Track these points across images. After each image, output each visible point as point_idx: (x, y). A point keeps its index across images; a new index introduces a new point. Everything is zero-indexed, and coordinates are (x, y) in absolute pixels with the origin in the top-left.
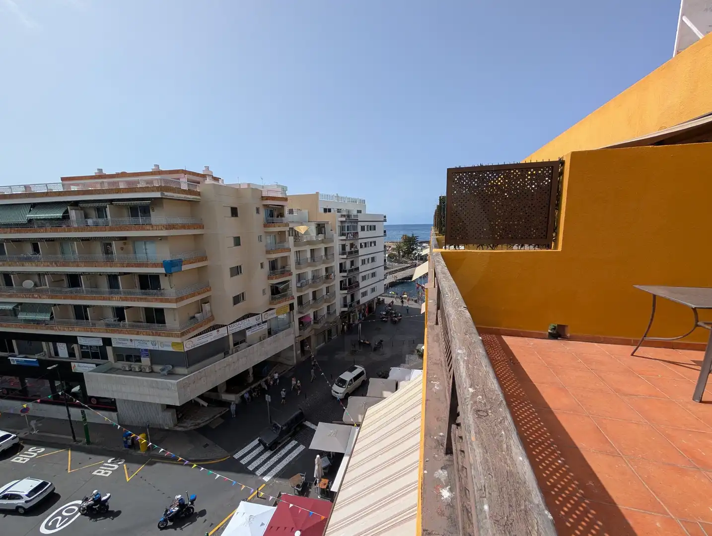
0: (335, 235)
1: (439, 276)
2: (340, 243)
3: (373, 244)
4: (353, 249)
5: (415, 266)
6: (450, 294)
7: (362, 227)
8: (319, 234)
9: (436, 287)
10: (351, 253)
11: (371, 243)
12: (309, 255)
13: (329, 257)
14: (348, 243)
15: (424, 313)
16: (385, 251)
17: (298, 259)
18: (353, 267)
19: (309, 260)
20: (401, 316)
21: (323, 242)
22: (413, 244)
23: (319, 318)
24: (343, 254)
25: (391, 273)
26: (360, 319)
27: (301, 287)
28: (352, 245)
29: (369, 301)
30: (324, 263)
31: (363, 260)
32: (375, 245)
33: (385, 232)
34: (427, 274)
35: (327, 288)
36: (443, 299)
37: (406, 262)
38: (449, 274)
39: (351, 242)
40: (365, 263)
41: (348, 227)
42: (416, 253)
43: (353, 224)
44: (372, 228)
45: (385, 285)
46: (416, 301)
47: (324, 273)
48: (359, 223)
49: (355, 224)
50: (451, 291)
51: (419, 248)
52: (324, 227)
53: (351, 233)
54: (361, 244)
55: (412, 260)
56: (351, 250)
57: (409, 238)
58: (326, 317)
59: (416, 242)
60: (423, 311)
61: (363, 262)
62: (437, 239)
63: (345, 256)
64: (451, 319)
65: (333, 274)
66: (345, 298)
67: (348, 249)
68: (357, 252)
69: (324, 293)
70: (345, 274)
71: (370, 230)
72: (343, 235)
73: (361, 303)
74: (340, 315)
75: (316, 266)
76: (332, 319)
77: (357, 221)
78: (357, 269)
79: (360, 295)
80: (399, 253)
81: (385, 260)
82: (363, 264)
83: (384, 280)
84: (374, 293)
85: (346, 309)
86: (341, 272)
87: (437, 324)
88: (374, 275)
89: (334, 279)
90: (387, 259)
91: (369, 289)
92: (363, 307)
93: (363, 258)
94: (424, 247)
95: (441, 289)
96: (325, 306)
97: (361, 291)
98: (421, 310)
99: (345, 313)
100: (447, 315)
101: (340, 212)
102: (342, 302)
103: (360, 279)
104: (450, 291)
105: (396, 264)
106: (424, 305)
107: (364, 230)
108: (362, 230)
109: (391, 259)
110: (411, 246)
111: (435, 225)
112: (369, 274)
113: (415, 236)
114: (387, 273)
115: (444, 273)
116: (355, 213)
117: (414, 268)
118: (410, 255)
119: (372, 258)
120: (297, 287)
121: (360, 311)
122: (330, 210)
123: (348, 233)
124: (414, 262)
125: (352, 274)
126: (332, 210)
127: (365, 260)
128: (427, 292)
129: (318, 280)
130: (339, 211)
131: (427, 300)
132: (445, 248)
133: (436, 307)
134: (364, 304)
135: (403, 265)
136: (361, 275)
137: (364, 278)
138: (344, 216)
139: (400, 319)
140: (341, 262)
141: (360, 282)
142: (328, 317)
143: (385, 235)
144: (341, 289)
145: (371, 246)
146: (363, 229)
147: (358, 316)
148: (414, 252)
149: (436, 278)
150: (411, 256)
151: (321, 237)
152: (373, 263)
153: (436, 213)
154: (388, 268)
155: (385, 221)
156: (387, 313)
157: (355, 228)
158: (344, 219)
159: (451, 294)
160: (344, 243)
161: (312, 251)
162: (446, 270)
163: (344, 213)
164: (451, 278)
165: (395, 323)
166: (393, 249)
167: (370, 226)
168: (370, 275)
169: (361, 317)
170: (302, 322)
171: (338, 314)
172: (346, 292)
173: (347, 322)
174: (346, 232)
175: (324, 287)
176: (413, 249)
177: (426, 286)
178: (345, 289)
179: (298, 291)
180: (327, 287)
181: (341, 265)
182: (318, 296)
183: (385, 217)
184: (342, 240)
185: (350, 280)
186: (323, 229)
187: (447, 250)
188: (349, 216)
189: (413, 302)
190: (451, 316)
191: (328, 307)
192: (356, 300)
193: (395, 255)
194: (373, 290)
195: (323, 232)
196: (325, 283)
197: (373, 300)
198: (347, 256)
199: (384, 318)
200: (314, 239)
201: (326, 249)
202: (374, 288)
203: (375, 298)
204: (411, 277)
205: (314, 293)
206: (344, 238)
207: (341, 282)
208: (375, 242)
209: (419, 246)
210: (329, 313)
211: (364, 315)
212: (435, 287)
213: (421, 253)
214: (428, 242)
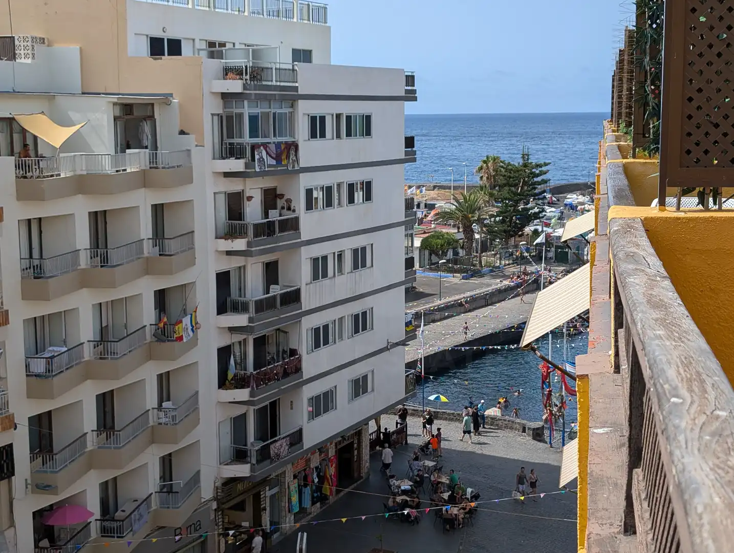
0: (195, 152)
1: (638, 317)
2: (222, 188)
3: (359, 196)
4: (274, 215)
5: (536, 285)
6: (687, 395)
7: (313, 119)
8: (129, 147)
9: (625, 366)
10: (266, 230)
11: (351, 187)
12: (82, 238)
13: (172, 246)
14: (254, 190)
15: (573, 483)
16: (409, 224)
17: (36, 254)
18: (275, 290)
19: (84, 261)
20: (475, 497)
21: (144, 180)
22: (525, 197)
23: (127, 507)
24: (231, 233)
25: (431, 317)
26: (302, 510)
27: (49, 373)
28: (271, 198)
29: (342, 435)
30: (148, 269)
31: (315, 261)
32: (368, 197)
33: (410, 142)
34: (584, 318)
35: (164, 380)
36: (659, 417)
37: (495, 271)
38: (679, 310)
39: (268, 183)
40: (325, 275)
41: (253, 119)
42: (536, 233)
43: (276, 109)
44: (358, 126)
45: (410, 365)
46: (538, 435)
47: (148, 314)
48: (301, 104)
49: (286, 110)
50: (696, 381)
51: (550, 211)
52: (152, 117)
53: (265, 145)
54: (309, 192)
55: (522, 260)
56: (266, 215)
57: (509, 168)
58: (155, 504)
59: (540, 188)
60: (569, 471)
61: (319, 268)
62: (627, 170)
63: (240, 244)
64: (698, 504)
65: (186, 321)
66: (239, 423)
67: (253, 212)
68: (292, 225)
69: (151, 399)
70: (241, 320)
71: (349, 134)
72: (232, 152)
73: (308, 442)
74: (215, 499)
75: (112, 285)
76: (179, 516)
77: (291, 97)
78: (293, 297)
79: (305, 408)
80: (469, 232)
81: (409, 263)
82: (315, 277)
83: (403, 343)
84: (364, 399)
85: (242, 470)
86: (222, 309)
87: (629, 528)
88: (361, 323)
89: (194, 342)
90: (416, 255)
91: (341, 382)
92: (315, 462)
93: (318, 250)
94: (573, 207)
95: (646, 373)
96: (151, 458)
97: (310, 391)
98: (557, 470)
99: (240, 487)
100: (678, 486)
101: (220, 56)
102: (227, 441)
103: (302, 341)
104: (690, 380)
105: (455, 279)
106: (572, 449)
107: (323, 135)
108: (313, 135)
109: (434, 259)
110: (517, 202)
111: (616, 116)
112: (341, 319)
113: (533, 160)
114: (417, 316)
115: (656, 304)
116: (284, 59)
117: (527, 297)
118: (512, 241)
119: (355, 251)
120: (29, 375)
121: (304, 480)
122: (175, 47)
123: (254, 148)
124: (530, 269)
125: (270, 317)
126: (186, 48)
127: (325, 258)
128: (585, 393)
129: (120, 347)
130: (215, 49)
131: (585, 427)
132: (662, 203)
133: (623, 456)
134: (321, 448)
135: (486, 280)
136: (310, 323)
137: (321, 337)
138: (238, 72)
139: (472, 512)
140: (223, 268)
141: (303, 350)
142: (164, 504)
143: (410, 157)
144: (223, 383)
145: (351, 200)
146: (317, 127)
147: (295, 499)
148: (528, 230)
149: (621, 332)
150: (516, 246)
151: (136, 160)
152: (362, 272)
153: (621, 62)
154: (422, 296)
155: (411, 96)
156: (419, 483)
157: (283, 123)
158: (235, 86)
159: (691, 390)
160: (235, 186)
161: (98, 220)
162: (667, 291)
163: (239, 61)
164: (688, 324)
165: (449, 525)
166: (445, 216)
167: (349, 118)
168: (348, 325)
169: (307, 503)
170: (52, 528)
171: (207, 491)
172: (243, 394)
173: (246, 524)
174: (247, 139)
175: (149, 373)
176: (528, 219)
177: (582, 365)
178: (241, 382)
179: (31, 394)
180: (160, 377)
181: (223, 279)
182: (122, 415)
183: (410, 80)
184: (227, 175)
185: (260, 343)
186: (147, 128)
187: (670, 212)
188: (256, 74)
189: (527, 439)
190: (697, 491)
191: (167, 463)
192: (286, 428)
193: (451, 243)
194: (360, 387)
195: (147, 141)
196: (150, 356)
197: (357, 431)
198: (249, 244)
199: (405, 504)
200: (107, 167)
201: (158, 211)
202: (365, 377)
203: (366, 422)
204: (514, 334)
205: (105, 402)
206: (236, 165)
207: (224, 353)
208: (367, 187)
209: (551, 204)
210: (167, 488)
211: (319, 497)
212: (617, 369)
213: (559, 232)
214: (589, 189)
